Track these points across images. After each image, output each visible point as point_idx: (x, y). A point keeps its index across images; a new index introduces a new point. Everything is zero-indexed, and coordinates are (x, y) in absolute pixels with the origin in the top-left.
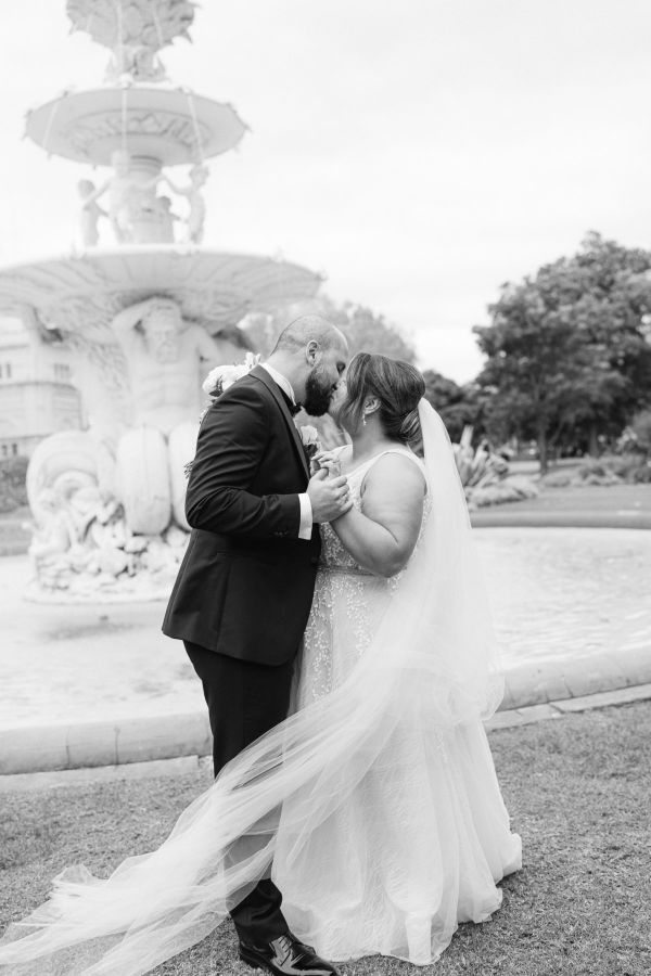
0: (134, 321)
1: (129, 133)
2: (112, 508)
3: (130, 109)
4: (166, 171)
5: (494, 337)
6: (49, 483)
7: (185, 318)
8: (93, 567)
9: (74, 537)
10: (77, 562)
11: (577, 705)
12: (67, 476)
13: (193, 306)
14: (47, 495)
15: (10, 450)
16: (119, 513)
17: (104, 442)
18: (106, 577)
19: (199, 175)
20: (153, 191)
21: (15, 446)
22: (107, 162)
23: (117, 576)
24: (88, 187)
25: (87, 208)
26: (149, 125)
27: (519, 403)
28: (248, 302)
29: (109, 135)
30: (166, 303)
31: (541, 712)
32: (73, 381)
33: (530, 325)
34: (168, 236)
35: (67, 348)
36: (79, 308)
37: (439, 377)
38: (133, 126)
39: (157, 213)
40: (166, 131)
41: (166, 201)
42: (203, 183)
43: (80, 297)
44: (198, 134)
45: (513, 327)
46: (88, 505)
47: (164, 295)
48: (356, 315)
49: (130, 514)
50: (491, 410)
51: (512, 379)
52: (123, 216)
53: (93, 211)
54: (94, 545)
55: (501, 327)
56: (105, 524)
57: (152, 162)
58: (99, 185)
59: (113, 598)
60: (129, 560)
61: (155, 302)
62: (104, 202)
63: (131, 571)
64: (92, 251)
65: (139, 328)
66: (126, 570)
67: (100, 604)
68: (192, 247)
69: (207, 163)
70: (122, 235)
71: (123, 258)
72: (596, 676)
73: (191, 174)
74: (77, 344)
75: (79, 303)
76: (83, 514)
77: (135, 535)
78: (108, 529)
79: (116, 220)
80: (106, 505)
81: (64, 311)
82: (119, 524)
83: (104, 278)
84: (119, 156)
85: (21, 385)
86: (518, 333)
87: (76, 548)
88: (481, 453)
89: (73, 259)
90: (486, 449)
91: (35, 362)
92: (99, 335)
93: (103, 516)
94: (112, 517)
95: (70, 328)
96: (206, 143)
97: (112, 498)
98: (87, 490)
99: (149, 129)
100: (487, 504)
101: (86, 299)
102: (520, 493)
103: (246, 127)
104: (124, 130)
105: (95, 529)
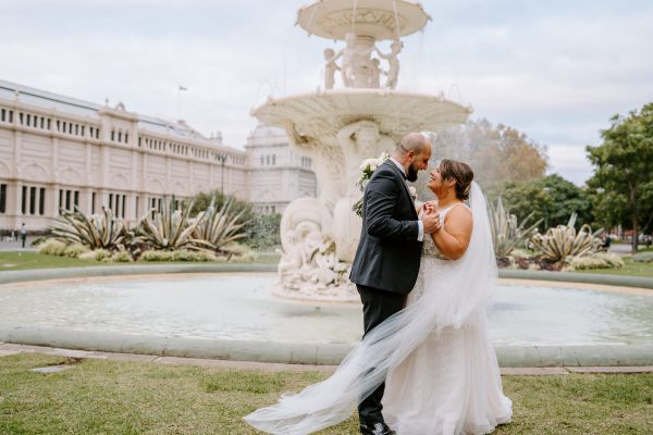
0: (350, 134)
1: (357, 22)
2: (328, 244)
3: (358, 9)
4: (377, 44)
5: (602, 154)
6: (293, 227)
7: (381, 133)
8: (314, 279)
9: (304, 261)
10: (305, 274)
11: (580, 370)
12: (303, 224)
13: (387, 126)
14: (291, 233)
15: (270, 209)
16: (333, 248)
17: (327, 205)
18: (321, 285)
19: (397, 47)
20: (369, 55)
21: (273, 207)
22: (342, 38)
23: (328, 285)
24: (330, 53)
25: (328, 66)
26: (369, 18)
27: (616, 200)
28: (422, 124)
29: (345, 23)
30: (369, 123)
31: (558, 371)
32: (313, 168)
33: (630, 147)
34: (376, 84)
35: (310, 148)
36: (319, 125)
37: (560, 179)
38: (360, 18)
39: (369, 70)
40: (378, 21)
41: (376, 62)
42: (399, 51)
43: (319, 118)
44: (397, 22)
45: (617, 147)
46: (314, 242)
47: (370, 119)
48: (506, 134)
49: (338, 248)
50: (597, 204)
51: (613, 184)
52: (349, 70)
53: (332, 67)
54: (316, 266)
55: (608, 147)
56: (323, 254)
57: (370, 39)
58: (337, 52)
59: (324, 298)
60: (335, 276)
61: (363, 122)
62: (339, 63)
63: (336, 283)
64: (329, 91)
65: (353, 137)
66: (333, 282)
67: (316, 301)
68: (388, 90)
69: (402, 39)
70: (348, 82)
71: (347, 96)
72: (597, 356)
73: (392, 46)
74: (316, 145)
75: (319, 121)
76: (311, 247)
77: (340, 261)
78: (325, 257)
79: (345, 73)
80: (325, 242)
81: (310, 125)
82: (332, 254)
83: (335, 107)
84: (350, 36)
85: (280, 169)
86: (620, 151)
87: (305, 266)
88: (582, 233)
89: (318, 96)
90: (587, 230)
91: (290, 156)
92: (329, 140)
93: (323, 248)
94: (328, 250)
95: (313, 136)
96: (402, 28)
97: (329, 239)
98: (315, 233)
99: (369, 20)
100: (583, 268)
101: (324, 120)
102: (609, 263)
103: (429, 18)
104: (353, 20)
105: (318, 256)
